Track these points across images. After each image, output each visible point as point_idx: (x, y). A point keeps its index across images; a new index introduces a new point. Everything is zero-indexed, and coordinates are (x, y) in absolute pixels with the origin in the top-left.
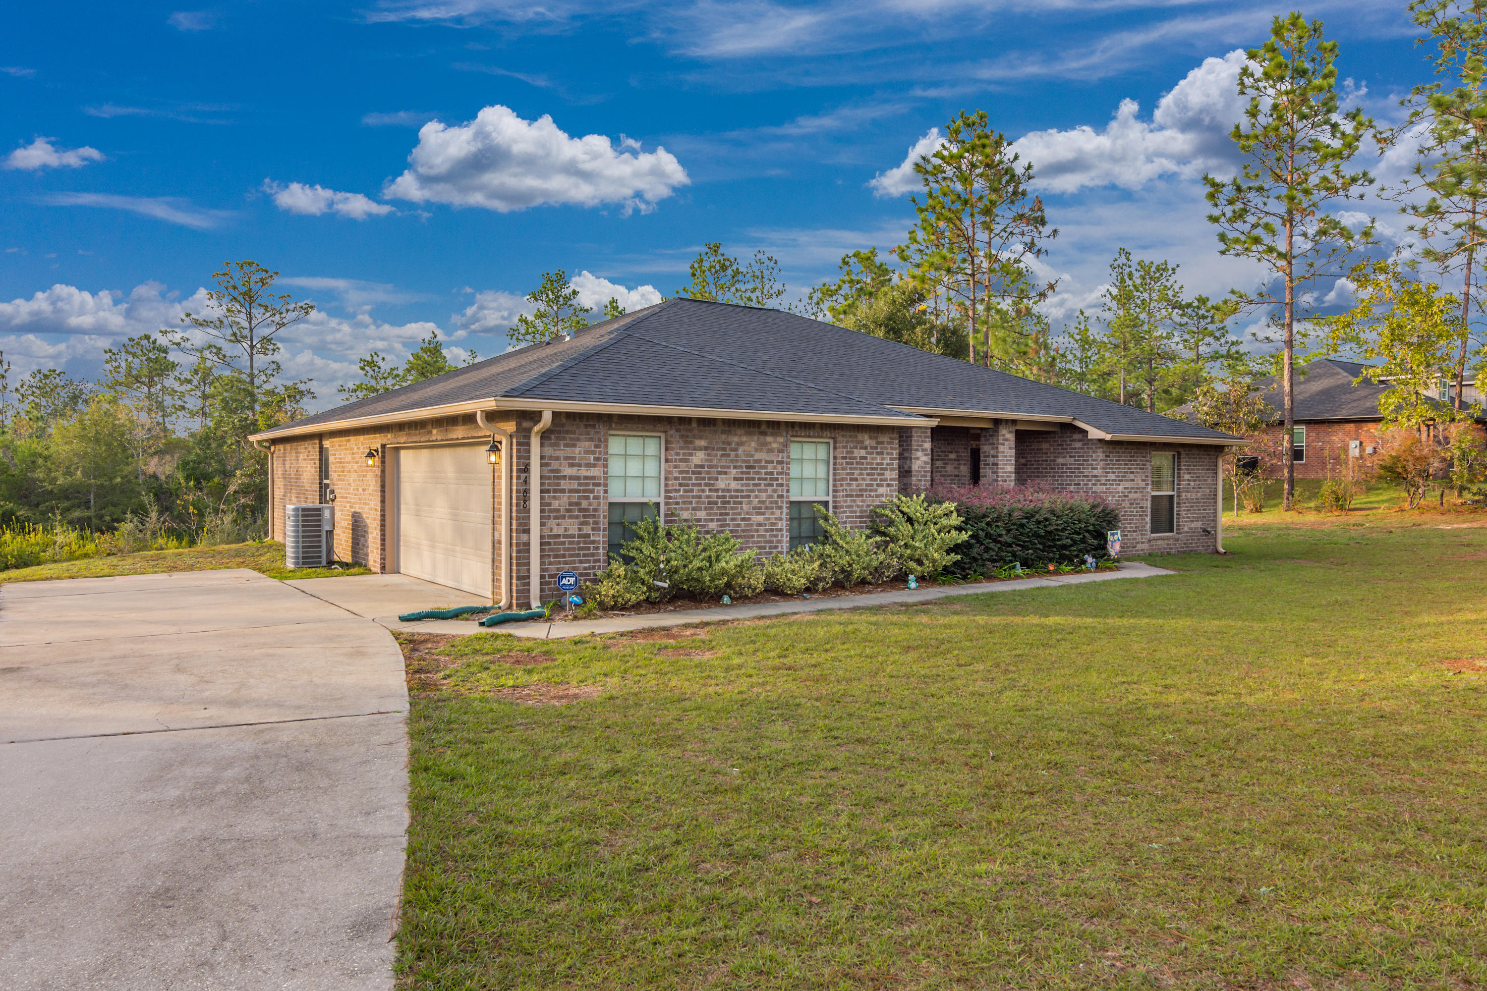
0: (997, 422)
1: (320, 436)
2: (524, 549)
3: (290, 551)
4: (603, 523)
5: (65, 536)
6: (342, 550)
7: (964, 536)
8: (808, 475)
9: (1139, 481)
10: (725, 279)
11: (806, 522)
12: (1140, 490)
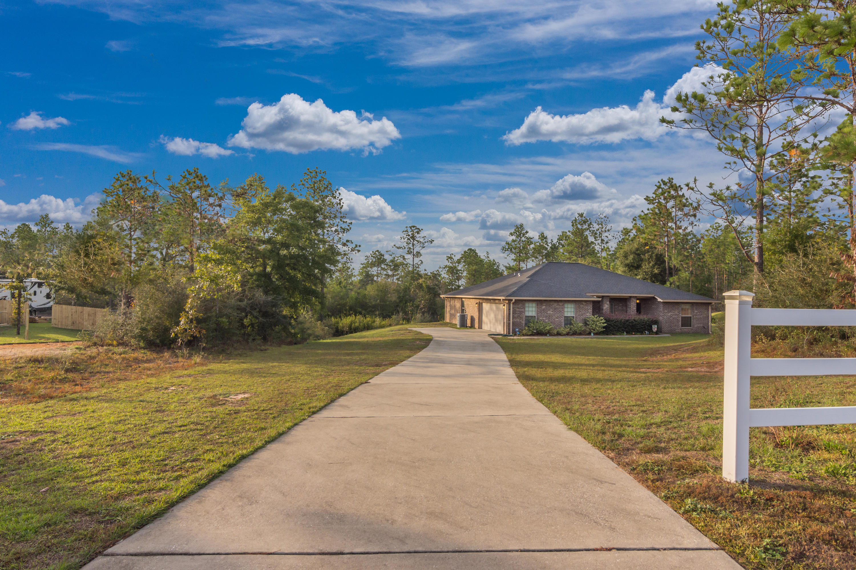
0: (631, 297)
1: (462, 298)
2: (509, 324)
3: (458, 324)
4: (524, 319)
6: (469, 323)
7: (605, 325)
8: (569, 311)
9: (676, 312)
10: (585, 227)
11: (568, 321)
12: (677, 315)
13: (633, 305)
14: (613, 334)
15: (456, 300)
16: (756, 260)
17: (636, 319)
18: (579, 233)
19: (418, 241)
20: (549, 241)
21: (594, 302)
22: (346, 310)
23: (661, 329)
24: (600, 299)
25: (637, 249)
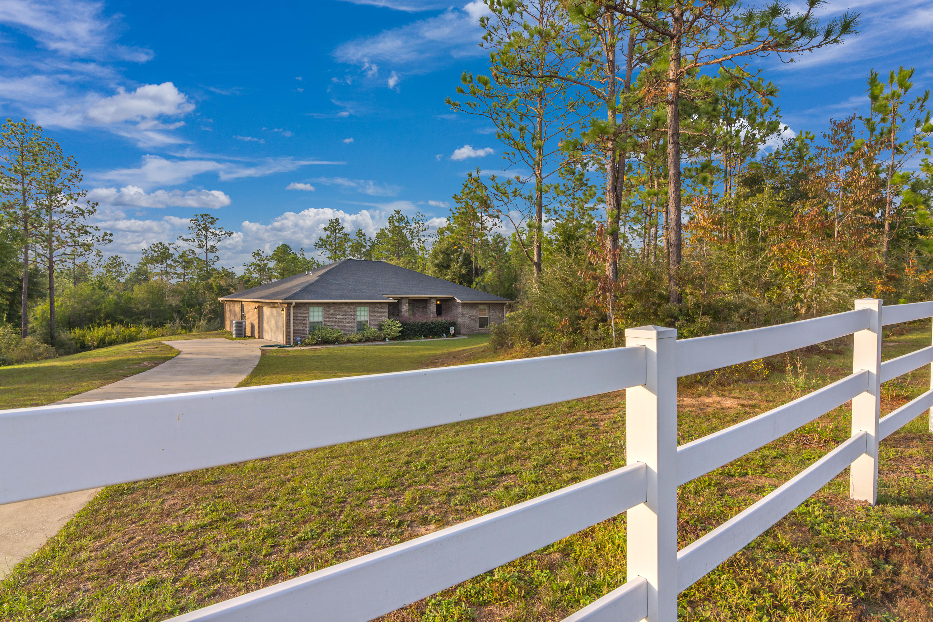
0: (430, 298)
1: (242, 301)
2: (289, 332)
3: (234, 333)
4: (308, 326)
5: (145, 330)
6: (248, 333)
7: (401, 329)
8: (363, 315)
9: (474, 313)
10: (402, 225)
11: (361, 326)
12: (474, 315)
13: (433, 307)
14: (410, 339)
15: (236, 303)
16: (536, 260)
17: (434, 322)
18: (397, 231)
19: (212, 233)
20: (367, 239)
21: (390, 304)
22: (100, 318)
23: (460, 330)
24: (396, 301)
25: (447, 249)
